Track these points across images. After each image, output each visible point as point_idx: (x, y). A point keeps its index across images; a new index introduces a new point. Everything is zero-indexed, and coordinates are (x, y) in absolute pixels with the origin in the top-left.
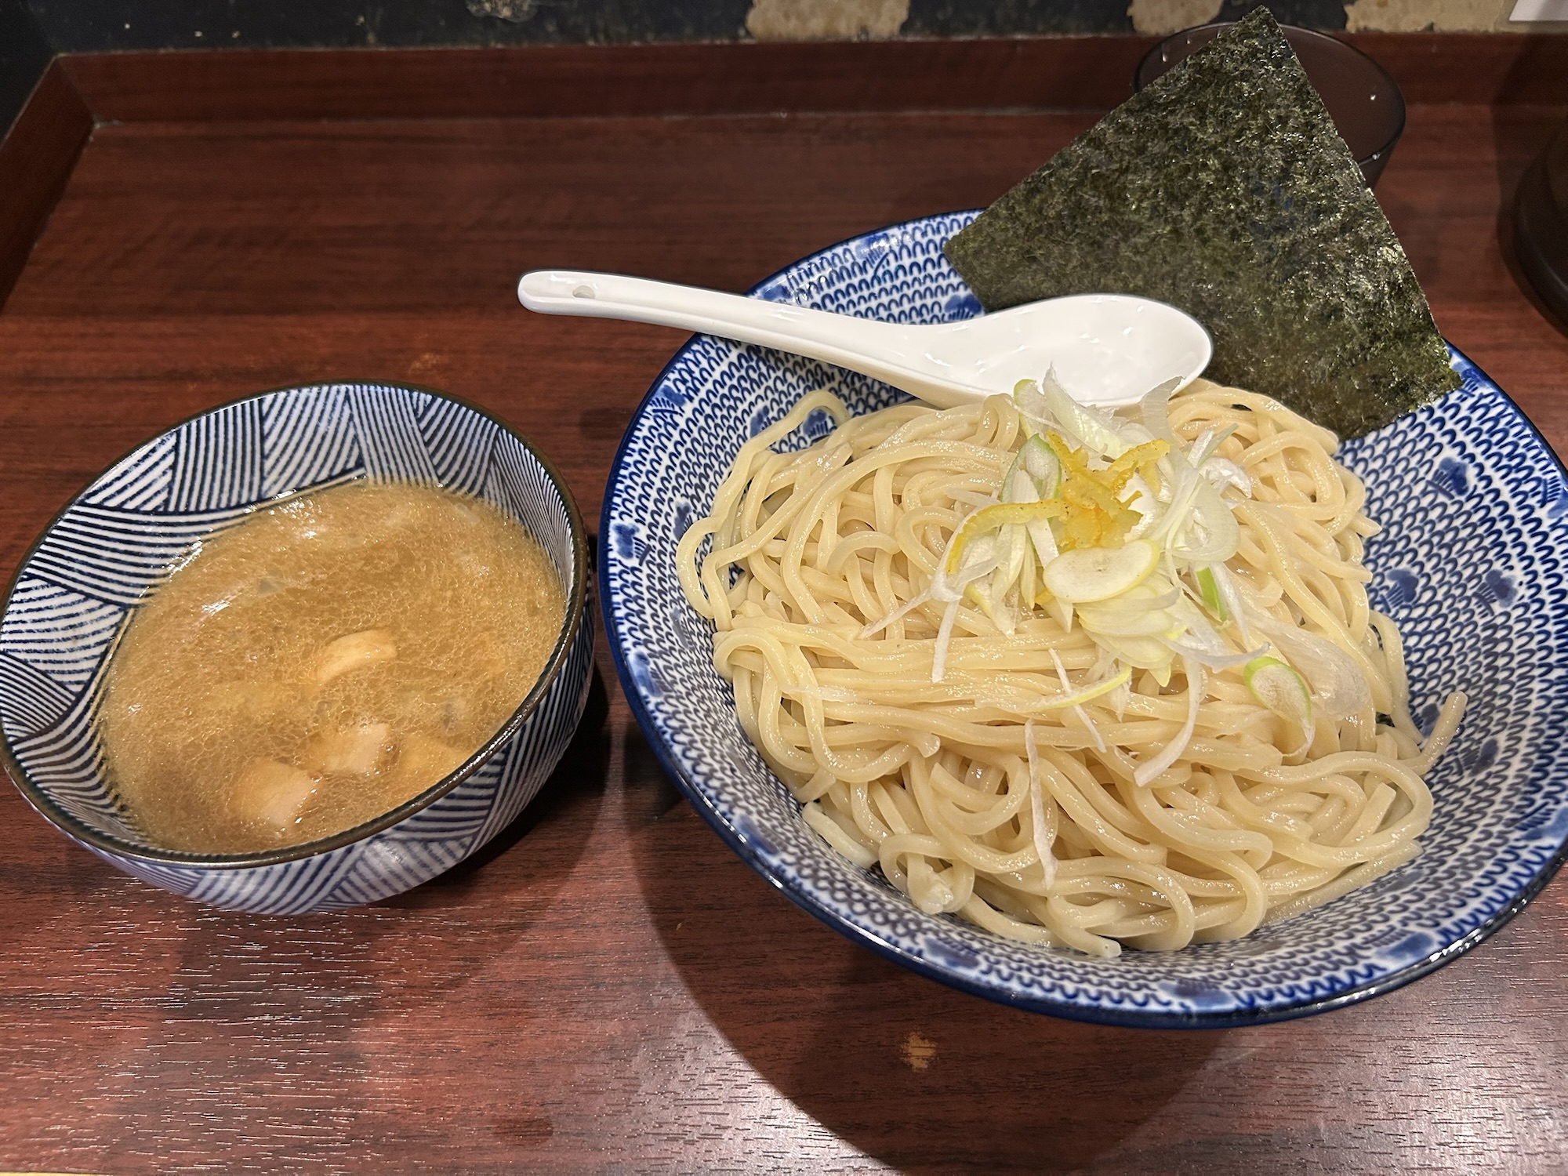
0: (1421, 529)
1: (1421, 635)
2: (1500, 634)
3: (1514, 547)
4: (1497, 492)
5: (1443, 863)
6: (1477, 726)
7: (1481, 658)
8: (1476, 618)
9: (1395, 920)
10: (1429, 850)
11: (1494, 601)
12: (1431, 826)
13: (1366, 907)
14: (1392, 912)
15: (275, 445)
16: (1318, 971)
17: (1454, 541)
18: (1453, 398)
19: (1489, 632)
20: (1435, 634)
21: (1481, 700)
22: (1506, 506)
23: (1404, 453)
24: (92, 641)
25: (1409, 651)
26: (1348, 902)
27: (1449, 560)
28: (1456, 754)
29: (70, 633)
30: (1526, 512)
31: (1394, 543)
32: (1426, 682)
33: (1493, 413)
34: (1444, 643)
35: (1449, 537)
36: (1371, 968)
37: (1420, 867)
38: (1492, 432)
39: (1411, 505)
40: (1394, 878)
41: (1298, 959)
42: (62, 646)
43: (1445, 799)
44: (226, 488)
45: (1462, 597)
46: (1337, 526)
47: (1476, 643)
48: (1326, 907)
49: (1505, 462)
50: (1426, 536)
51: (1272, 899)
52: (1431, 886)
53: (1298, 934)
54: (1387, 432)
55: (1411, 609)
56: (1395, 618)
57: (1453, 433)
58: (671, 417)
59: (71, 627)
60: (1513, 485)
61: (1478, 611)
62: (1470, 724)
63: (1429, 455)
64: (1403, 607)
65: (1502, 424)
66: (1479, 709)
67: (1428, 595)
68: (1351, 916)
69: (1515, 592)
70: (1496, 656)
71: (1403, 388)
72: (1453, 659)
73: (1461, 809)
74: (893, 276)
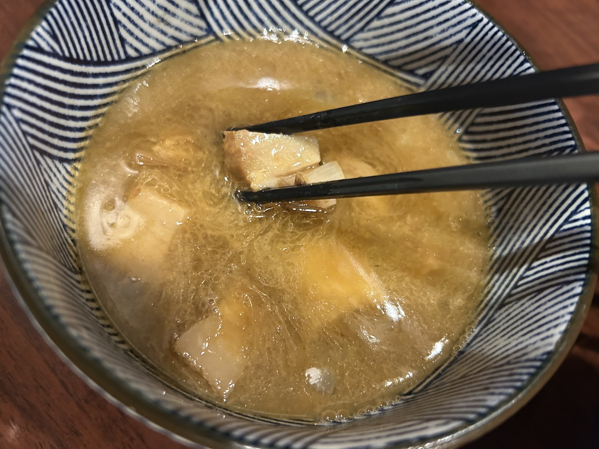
15: (393, 15)
24: (171, 31)
29: (160, 13)
42: (148, 16)
44: (336, 15)
59: (166, 10)
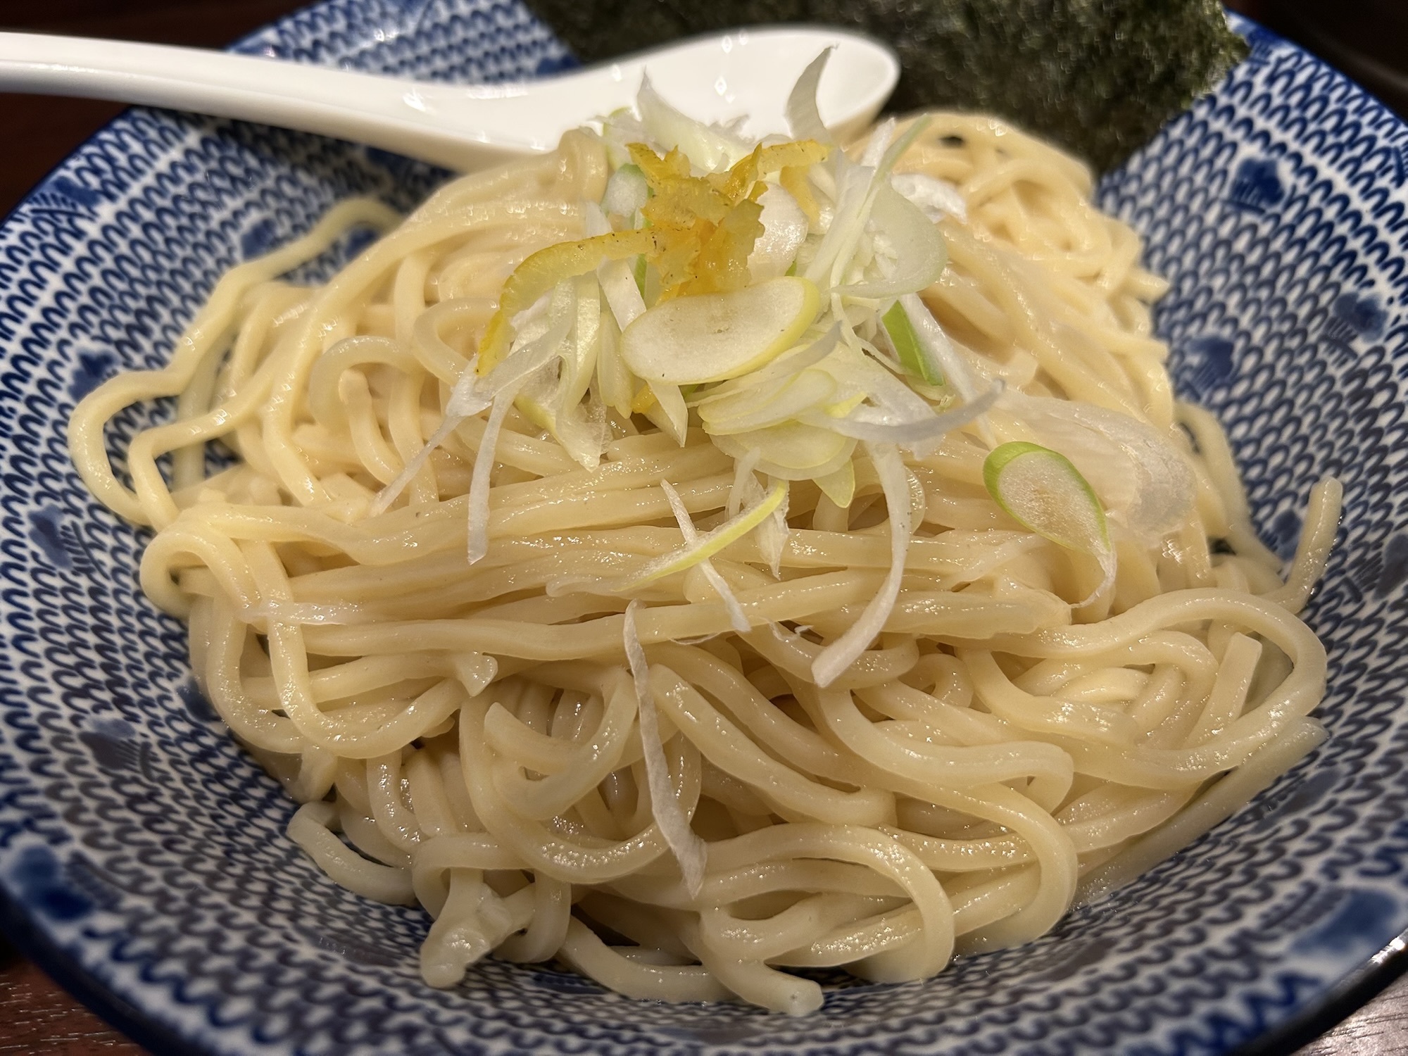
0: (1226, 272)
1: (1251, 419)
2: (1373, 381)
3: (1369, 252)
4: (1328, 185)
5: (1372, 748)
6: (1368, 523)
7: (1350, 425)
8: (1331, 370)
9: (1313, 868)
10: (1338, 730)
11: (1354, 337)
12: (1330, 691)
13: (1251, 850)
14: (1303, 854)
16: (1186, 1001)
17: (1277, 273)
18: (1241, 73)
19: (1354, 385)
20: (1272, 411)
21: (1364, 484)
22: (1345, 200)
23: (1185, 169)
25: (1238, 446)
26: (1216, 843)
27: (1273, 302)
28: (1343, 572)
30: (1375, 200)
31: (1190, 303)
32: (1270, 483)
33: (1301, 78)
34: (1288, 420)
35: (1267, 270)
36: (1290, 982)
37: (1329, 761)
38: (1303, 105)
39: (1207, 242)
40: (1288, 789)
41: (1142, 980)
43: (1343, 644)
45: (1303, 349)
46: (1107, 284)
47: (1338, 404)
48: (1179, 858)
49: (1330, 140)
50: (1235, 278)
51: (1082, 858)
52: (1362, 794)
53: (1136, 919)
54: (1156, 148)
55: (1230, 387)
56: (1210, 406)
57: (1248, 123)
58: (70, 222)
60: (1349, 168)
61: (1331, 359)
62: (1356, 523)
63: (1220, 163)
64: (1217, 388)
65: (1317, 88)
66: (1363, 498)
67: (1250, 362)
68: (1227, 870)
69: (1384, 315)
70: (1375, 414)
71: (1169, 76)
72: (1305, 440)
73: (1376, 653)
74: (447, 30)
